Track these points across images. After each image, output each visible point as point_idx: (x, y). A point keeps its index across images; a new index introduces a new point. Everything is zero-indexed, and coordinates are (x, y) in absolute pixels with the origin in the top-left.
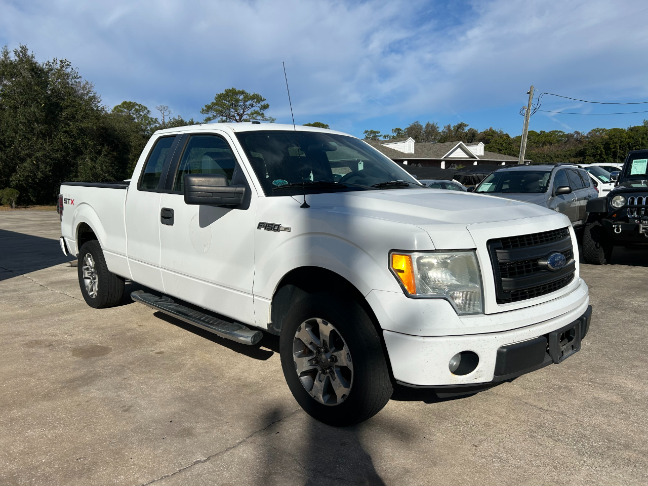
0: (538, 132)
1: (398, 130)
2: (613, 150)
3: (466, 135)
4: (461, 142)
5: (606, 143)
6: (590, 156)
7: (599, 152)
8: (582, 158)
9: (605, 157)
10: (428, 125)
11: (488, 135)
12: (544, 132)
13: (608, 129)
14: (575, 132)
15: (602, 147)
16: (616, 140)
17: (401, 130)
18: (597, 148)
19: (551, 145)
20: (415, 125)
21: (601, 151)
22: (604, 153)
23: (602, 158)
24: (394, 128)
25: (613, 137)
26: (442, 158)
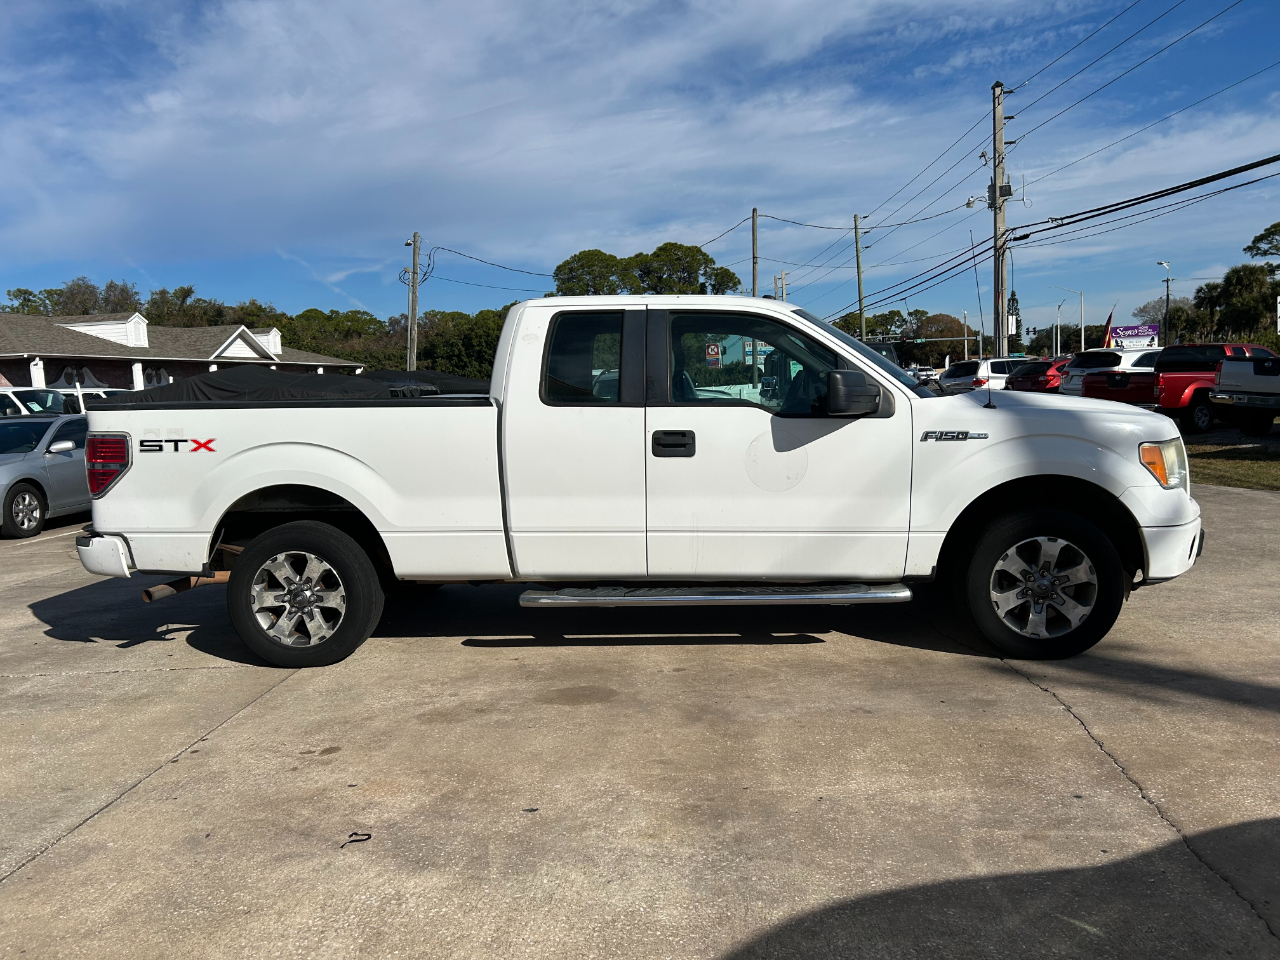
0: (327, 312)
1: (24, 295)
2: (477, 348)
3: (205, 313)
4: (243, 327)
5: (466, 337)
6: (442, 357)
7: (457, 352)
8: (429, 361)
9: (466, 360)
10: (110, 286)
11: (250, 315)
12: (337, 312)
13: (448, 311)
14: (402, 315)
15: (460, 343)
16: (480, 332)
17: (31, 294)
18: (452, 345)
19: (360, 336)
20: (79, 286)
21: (459, 350)
22: (463, 353)
23: (462, 361)
24: (13, 289)
25: (475, 327)
26: (211, 358)
